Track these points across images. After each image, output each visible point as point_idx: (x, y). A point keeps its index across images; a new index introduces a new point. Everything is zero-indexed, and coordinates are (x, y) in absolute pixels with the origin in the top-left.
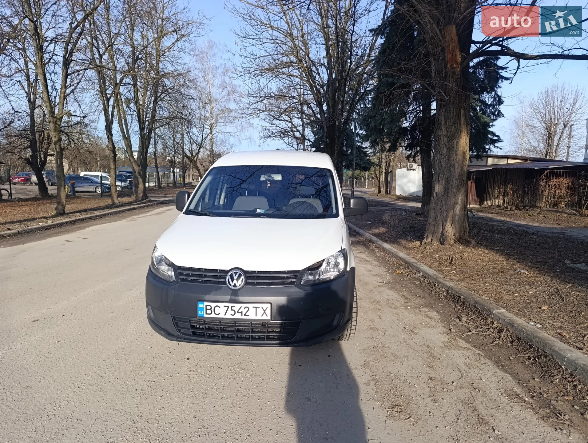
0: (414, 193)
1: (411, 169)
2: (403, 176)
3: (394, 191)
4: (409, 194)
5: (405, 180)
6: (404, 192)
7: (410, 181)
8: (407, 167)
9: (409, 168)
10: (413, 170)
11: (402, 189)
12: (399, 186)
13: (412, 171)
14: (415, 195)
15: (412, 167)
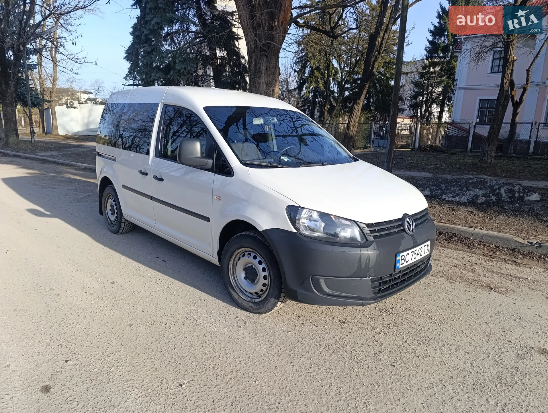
0: (79, 132)
1: (72, 107)
2: (63, 114)
3: (56, 130)
4: (72, 133)
5: (66, 119)
6: (67, 131)
7: (72, 120)
8: (67, 105)
9: (69, 105)
10: (75, 108)
11: (64, 128)
12: (61, 125)
13: (72, 109)
14: (80, 134)
15: (73, 104)
